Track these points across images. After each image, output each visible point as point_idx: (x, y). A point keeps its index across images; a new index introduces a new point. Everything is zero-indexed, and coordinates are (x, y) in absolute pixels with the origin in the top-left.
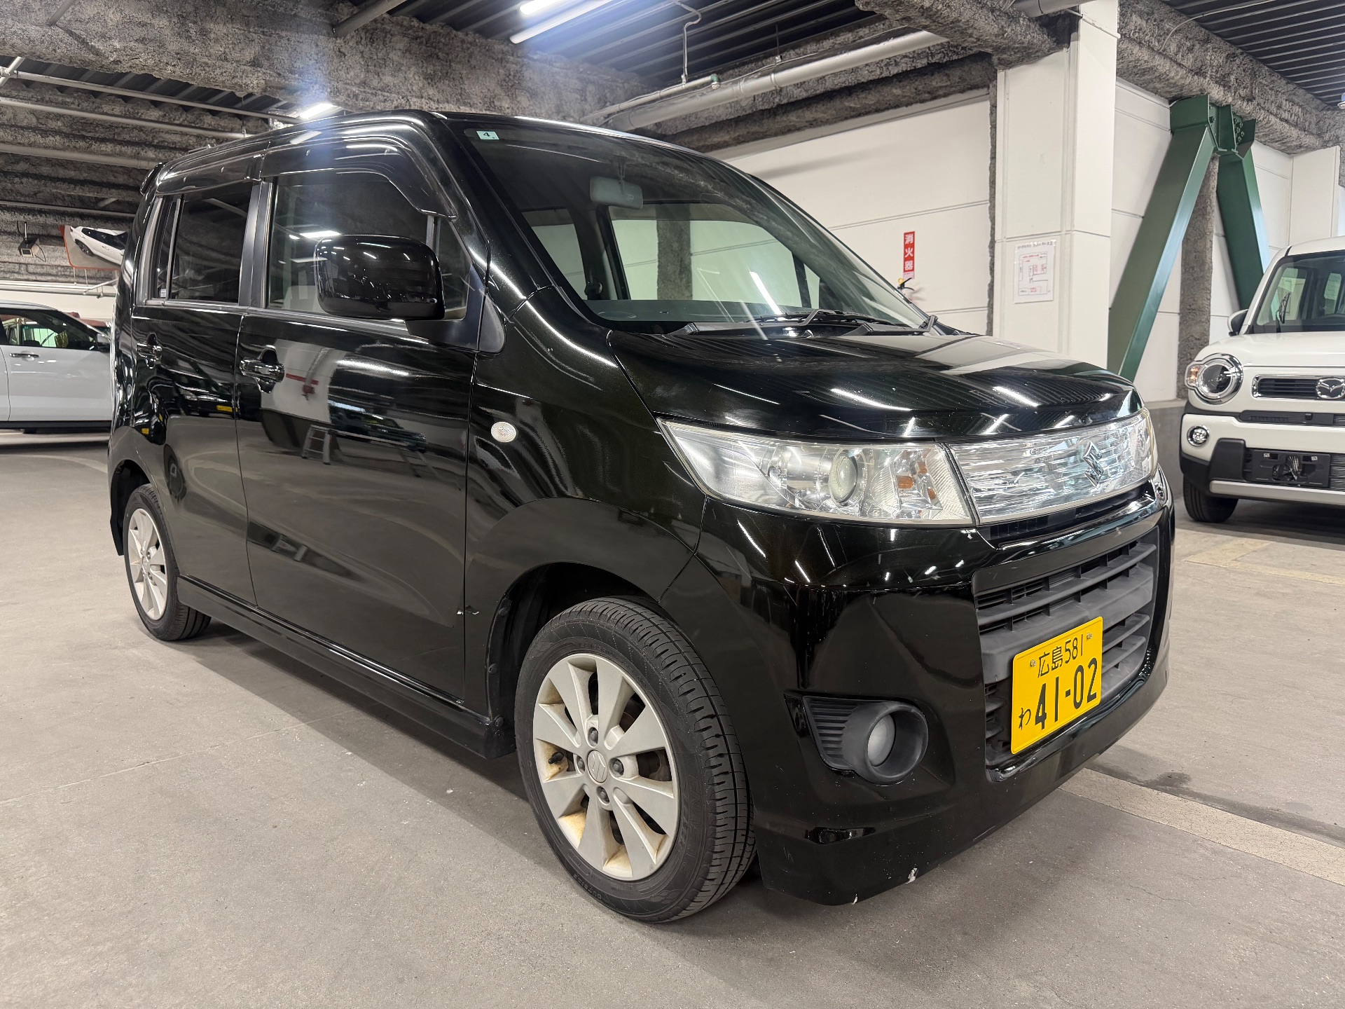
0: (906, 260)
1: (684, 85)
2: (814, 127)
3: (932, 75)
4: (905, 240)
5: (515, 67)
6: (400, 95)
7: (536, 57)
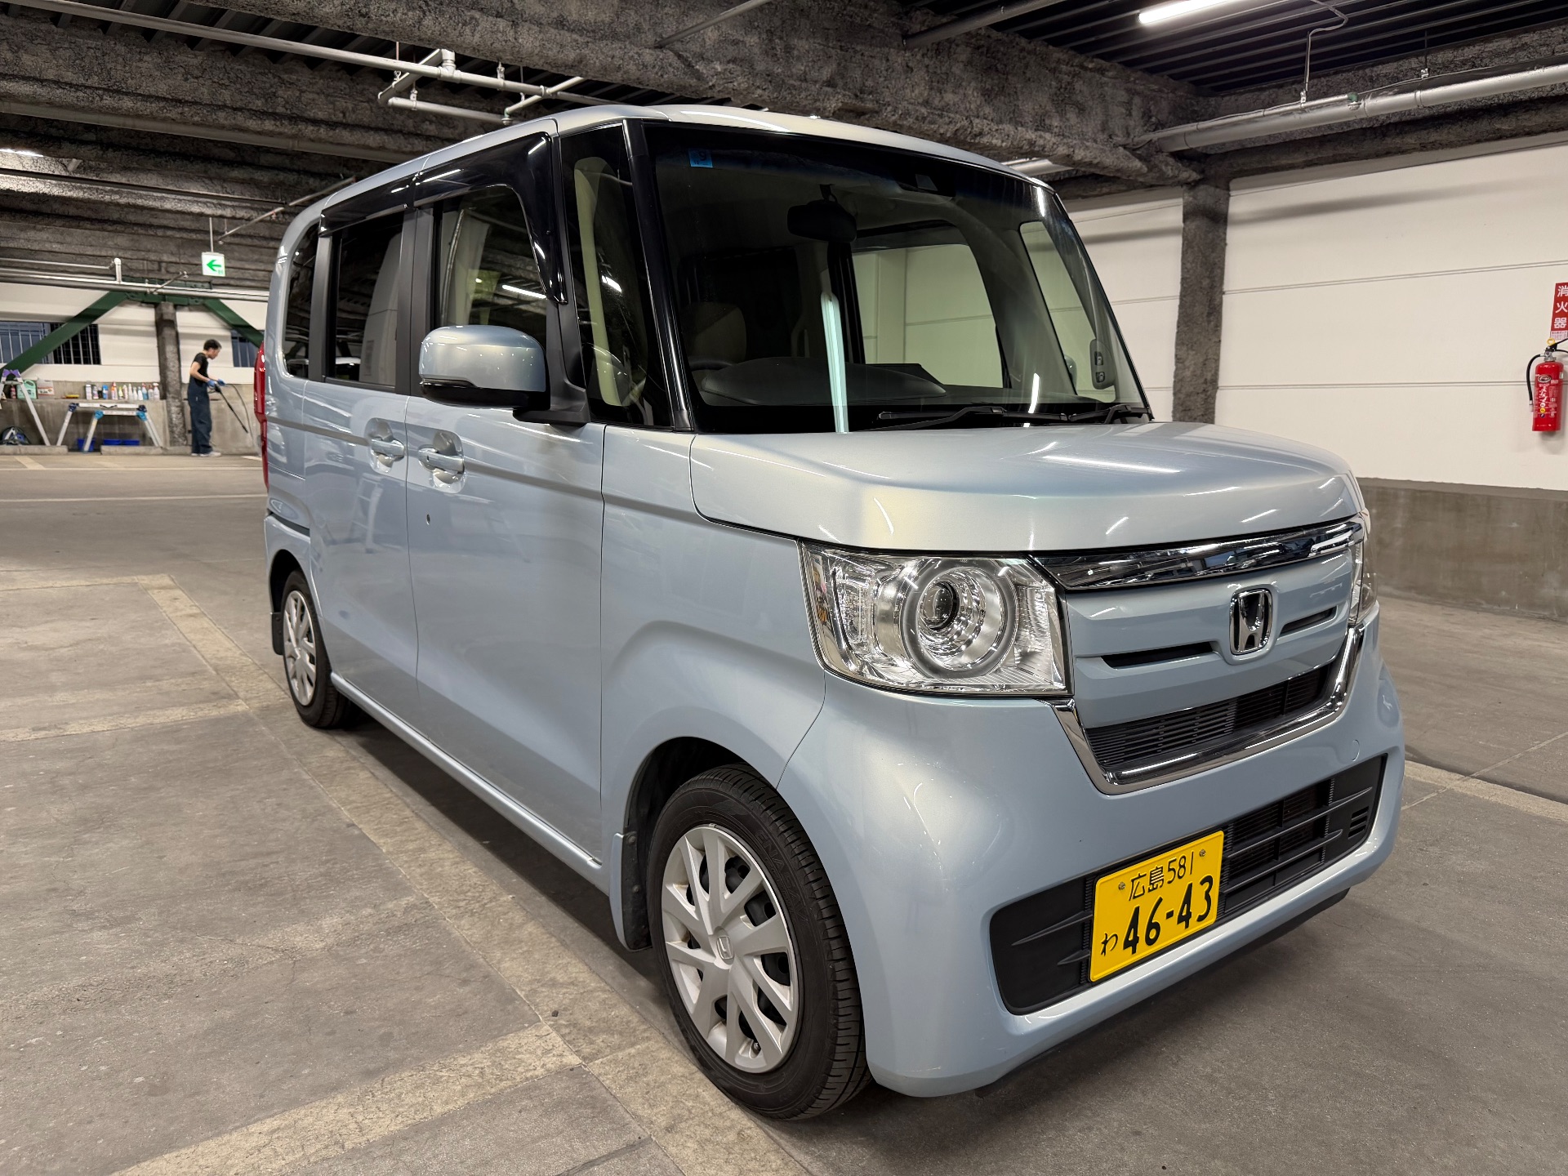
0: (1555, 316)
1: (1303, 102)
4: (1557, 292)
5: (1066, 78)
6: (962, 115)
7: (1090, 66)
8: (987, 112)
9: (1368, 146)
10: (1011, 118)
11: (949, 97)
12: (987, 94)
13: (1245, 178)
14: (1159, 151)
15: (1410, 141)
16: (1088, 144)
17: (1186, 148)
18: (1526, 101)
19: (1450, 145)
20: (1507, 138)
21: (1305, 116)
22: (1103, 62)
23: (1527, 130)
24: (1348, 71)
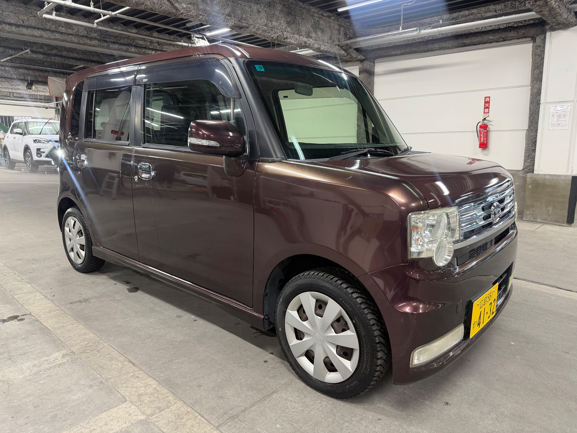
0: (485, 108)
1: (401, 30)
2: (441, 50)
3: (510, 32)
4: (485, 100)
5: (317, 19)
6: (279, 30)
7: (325, 15)
8: (288, 30)
9: (422, 48)
10: (297, 33)
11: (274, 23)
12: (288, 23)
13: (380, 59)
14: (350, 48)
15: (436, 46)
16: (326, 44)
17: (360, 47)
18: (473, 33)
19: (449, 48)
20: (467, 46)
21: (401, 36)
22: (330, 13)
23: (474, 43)
24: (415, 21)
